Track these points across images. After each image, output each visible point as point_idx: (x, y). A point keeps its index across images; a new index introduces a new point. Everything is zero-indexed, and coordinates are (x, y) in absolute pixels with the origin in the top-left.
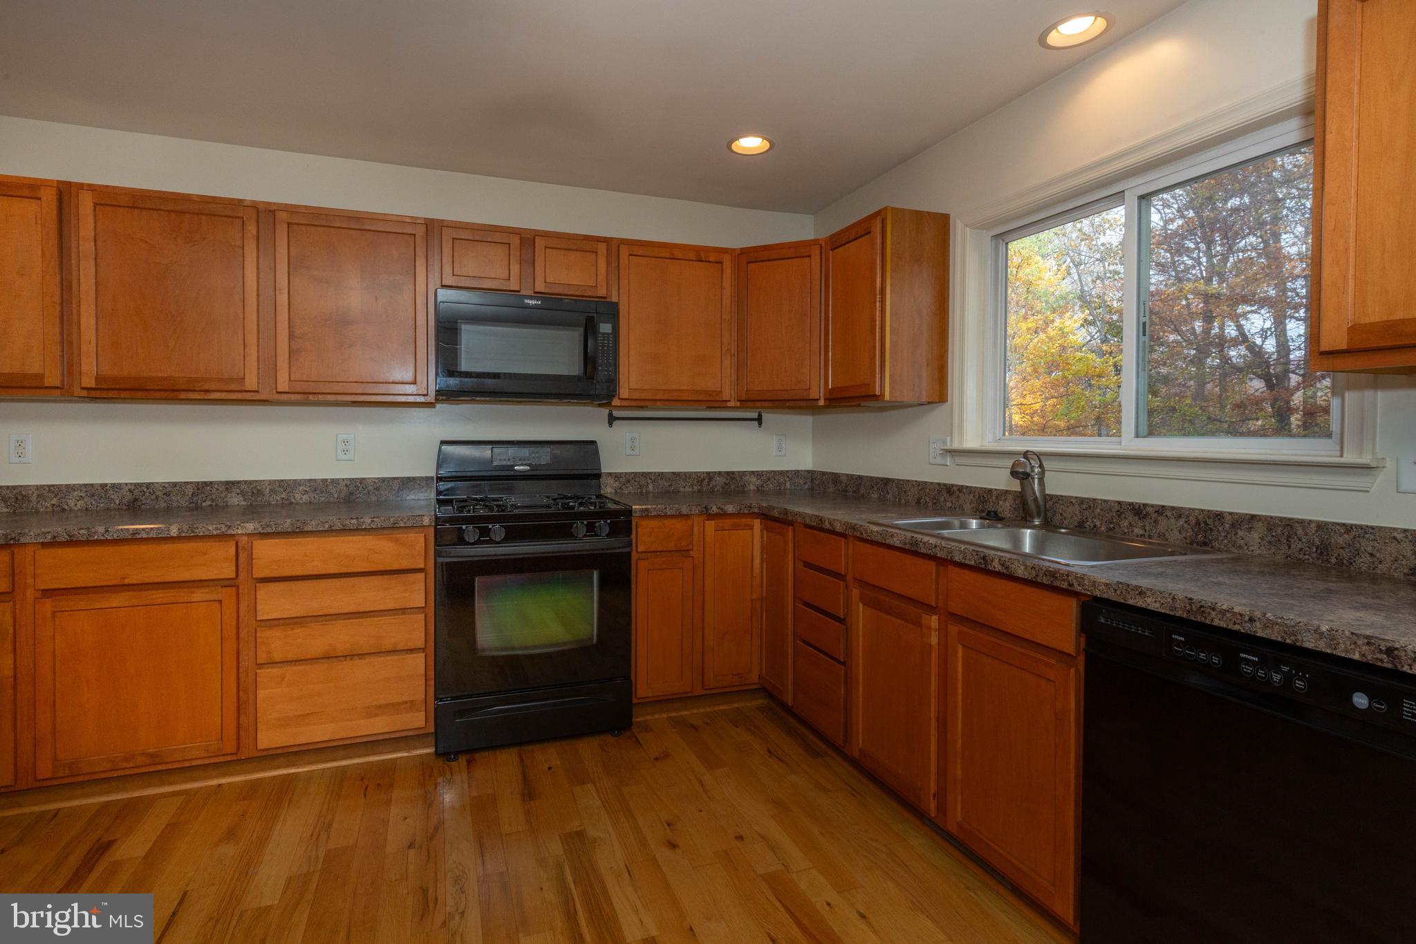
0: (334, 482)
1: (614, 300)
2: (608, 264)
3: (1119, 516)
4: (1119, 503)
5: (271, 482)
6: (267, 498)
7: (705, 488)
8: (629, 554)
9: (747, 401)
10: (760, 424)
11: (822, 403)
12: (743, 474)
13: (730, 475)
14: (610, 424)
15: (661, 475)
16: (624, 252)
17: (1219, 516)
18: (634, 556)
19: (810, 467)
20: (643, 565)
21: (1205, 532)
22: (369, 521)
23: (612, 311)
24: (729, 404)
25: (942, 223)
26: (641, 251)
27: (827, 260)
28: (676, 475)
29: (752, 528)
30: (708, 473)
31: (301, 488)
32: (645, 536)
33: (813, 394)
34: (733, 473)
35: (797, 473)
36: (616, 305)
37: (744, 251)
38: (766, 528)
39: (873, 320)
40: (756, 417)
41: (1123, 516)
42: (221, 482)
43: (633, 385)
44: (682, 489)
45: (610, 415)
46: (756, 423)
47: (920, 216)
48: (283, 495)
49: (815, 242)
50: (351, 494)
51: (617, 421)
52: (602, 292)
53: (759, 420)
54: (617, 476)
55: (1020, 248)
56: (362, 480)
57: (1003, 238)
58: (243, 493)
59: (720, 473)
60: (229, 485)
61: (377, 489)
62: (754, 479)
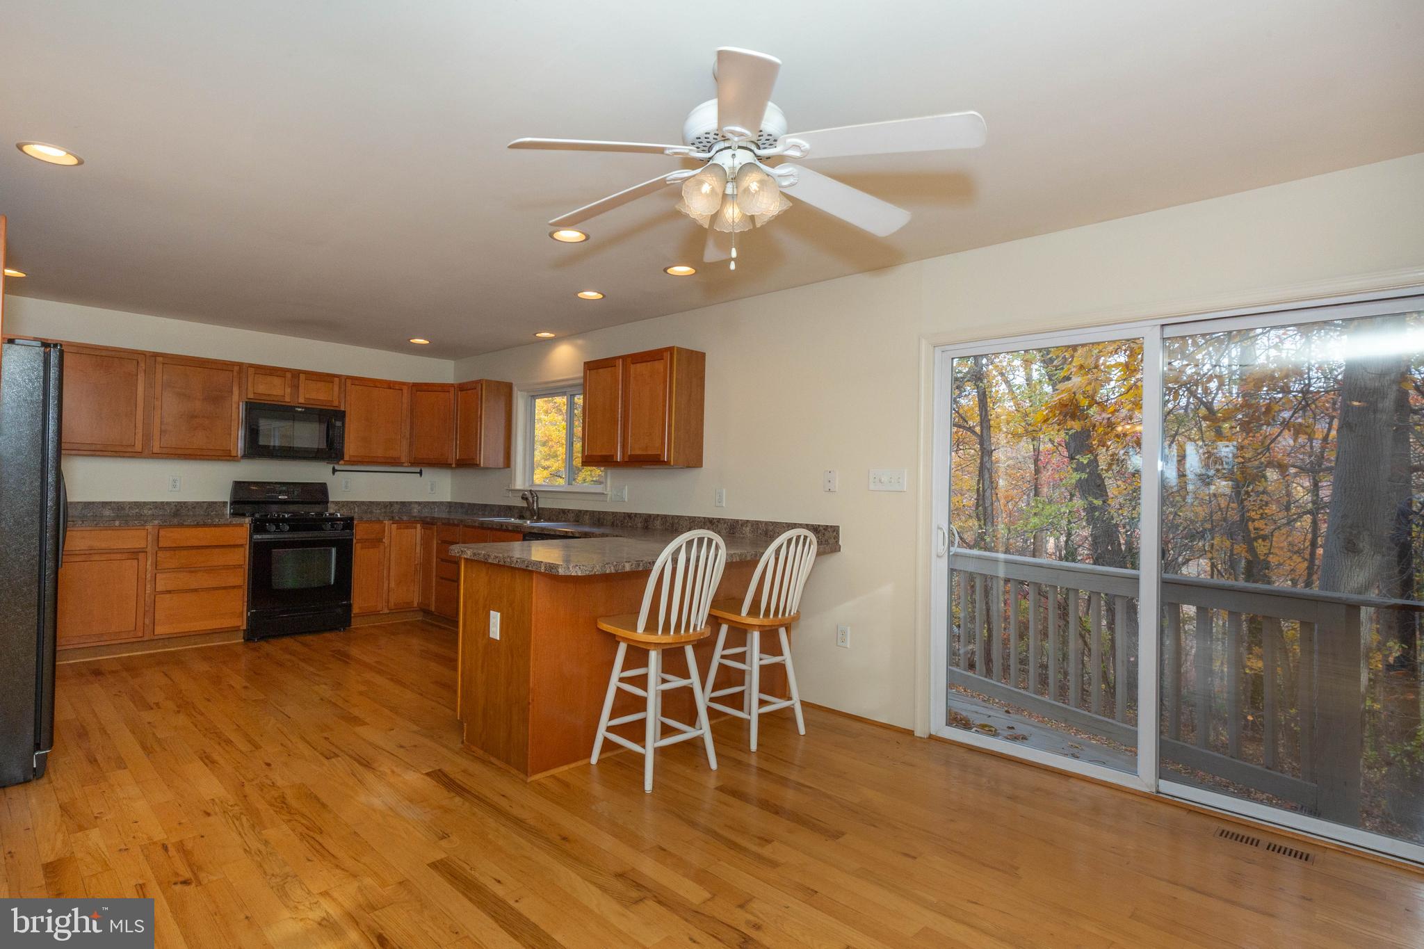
0: (168, 503)
1: (342, 409)
2: (340, 388)
5: (130, 503)
6: (127, 512)
7: (388, 511)
8: (352, 540)
9: (414, 463)
10: (421, 475)
11: (454, 466)
12: (410, 503)
13: (403, 504)
14: (334, 473)
15: (363, 503)
16: (349, 382)
18: (354, 541)
19: (449, 500)
20: (359, 546)
22: (217, 520)
23: (341, 415)
24: (404, 465)
25: (509, 387)
26: (357, 382)
27: (458, 395)
28: (372, 503)
29: (416, 528)
30: (390, 502)
31: (148, 506)
32: (360, 531)
33: (449, 462)
34: (405, 502)
35: (442, 503)
36: (344, 412)
37: (415, 385)
38: (423, 528)
39: (477, 432)
40: (419, 471)
42: (100, 502)
43: (352, 453)
44: (375, 511)
45: (334, 469)
46: (419, 475)
47: (499, 384)
48: (137, 510)
49: (452, 385)
50: (178, 510)
51: (338, 472)
52: (336, 403)
53: (421, 473)
54: (337, 503)
55: (539, 403)
56: (185, 503)
57: (534, 397)
58: (113, 509)
59: (397, 502)
60: (104, 504)
61: (194, 508)
62: (416, 506)
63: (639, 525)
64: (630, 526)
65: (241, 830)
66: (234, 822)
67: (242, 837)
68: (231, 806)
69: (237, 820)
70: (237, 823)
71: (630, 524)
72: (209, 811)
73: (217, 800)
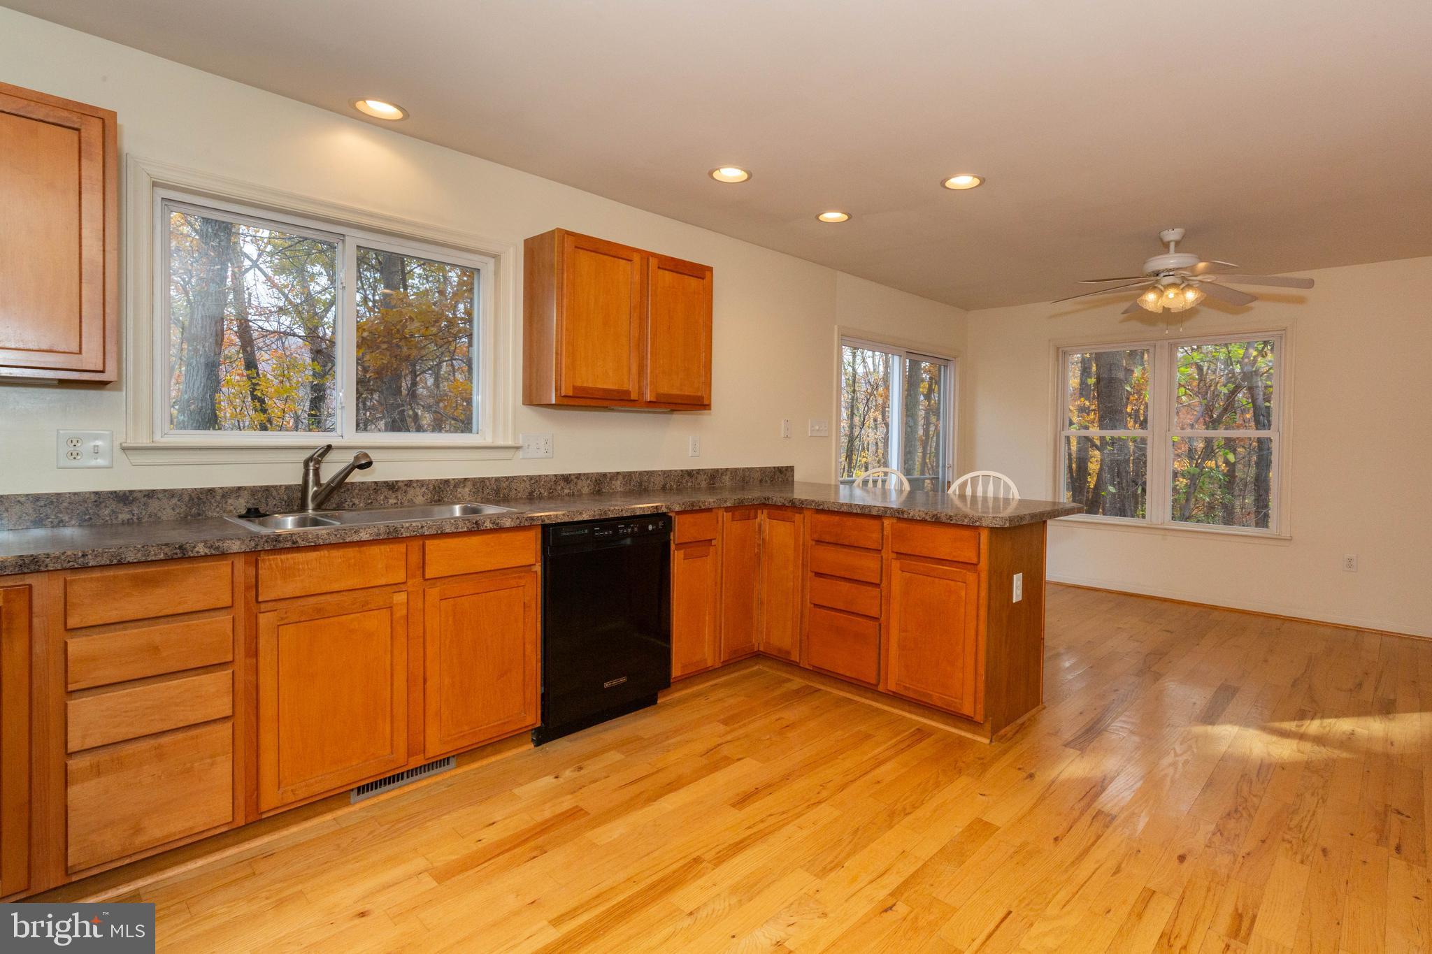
3: (376, 493)
4: (376, 483)
17: (447, 482)
21: (439, 493)
41: (379, 492)
63: (585, 490)
64: (568, 495)
65: (1309, 816)
66: (1307, 828)
67: (1314, 812)
68: (1291, 842)
69: (1301, 826)
70: (1305, 825)
71: (567, 491)
72: (1321, 853)
73: (1299, 857)
